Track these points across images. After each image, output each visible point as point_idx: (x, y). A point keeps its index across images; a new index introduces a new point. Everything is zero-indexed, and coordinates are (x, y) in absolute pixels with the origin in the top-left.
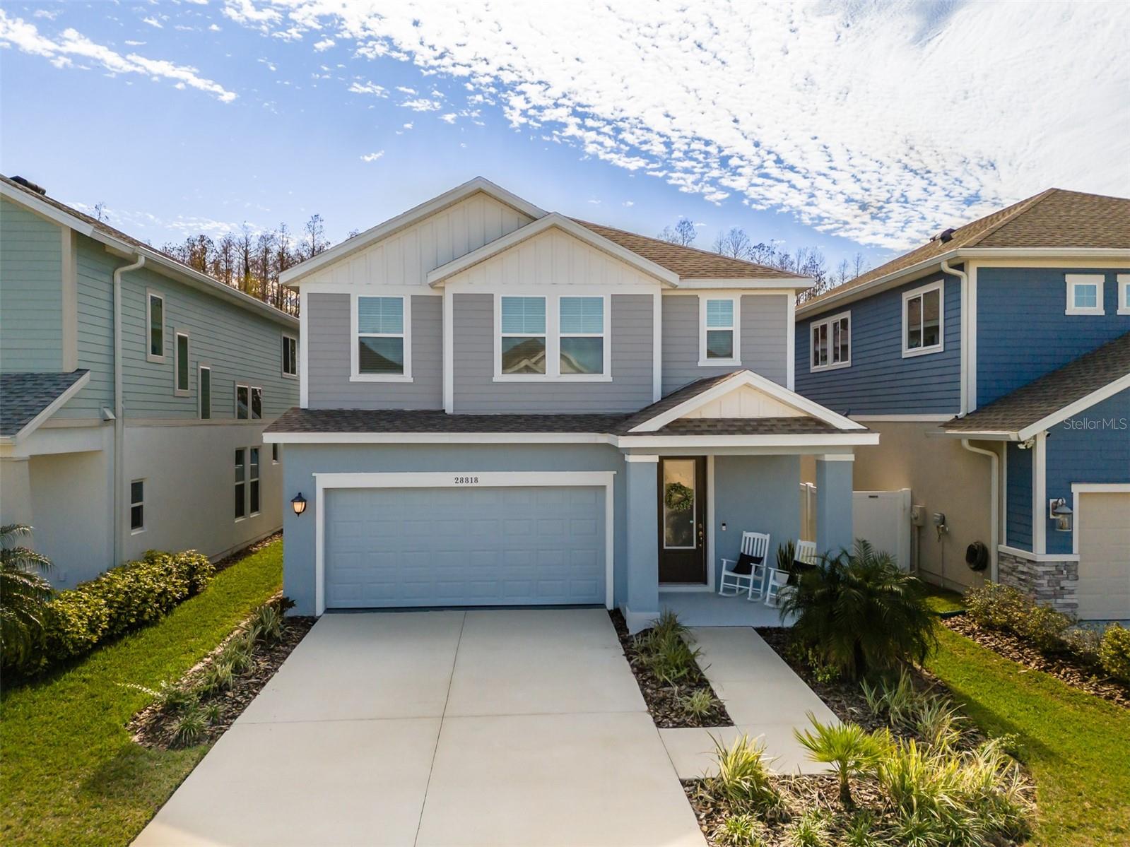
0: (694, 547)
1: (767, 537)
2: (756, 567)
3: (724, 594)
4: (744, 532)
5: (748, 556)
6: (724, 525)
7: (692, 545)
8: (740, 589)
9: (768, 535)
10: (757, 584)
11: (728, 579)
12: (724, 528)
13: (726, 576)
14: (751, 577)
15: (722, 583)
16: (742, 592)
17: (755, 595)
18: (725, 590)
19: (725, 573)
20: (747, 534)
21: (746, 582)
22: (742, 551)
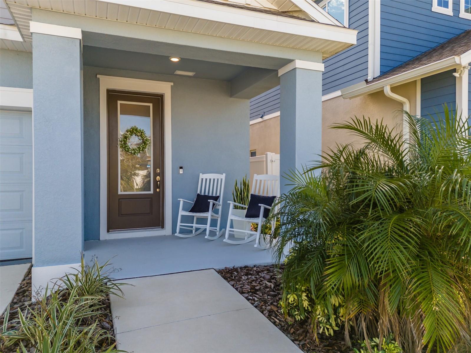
0: (152, 192)
1: (223, 176)
2: (214, 204)
3: (181, 236)
4: (201, 174)
5: (205, 196)
6: (181, 168)
7: (150, 191)
8: (197, 229)
9: (224, 174)
10: (214, 223)
11: (185, 219)
12: (181, 171)
13: (182, 216)
14: (209, 215)
15: (179, 224)
16: (199, 232)
17: (212, 233)
18: (182, 231)
19: (182, 213)
20: (202, 176)
21: (203, 221)
22: (199, 192)
